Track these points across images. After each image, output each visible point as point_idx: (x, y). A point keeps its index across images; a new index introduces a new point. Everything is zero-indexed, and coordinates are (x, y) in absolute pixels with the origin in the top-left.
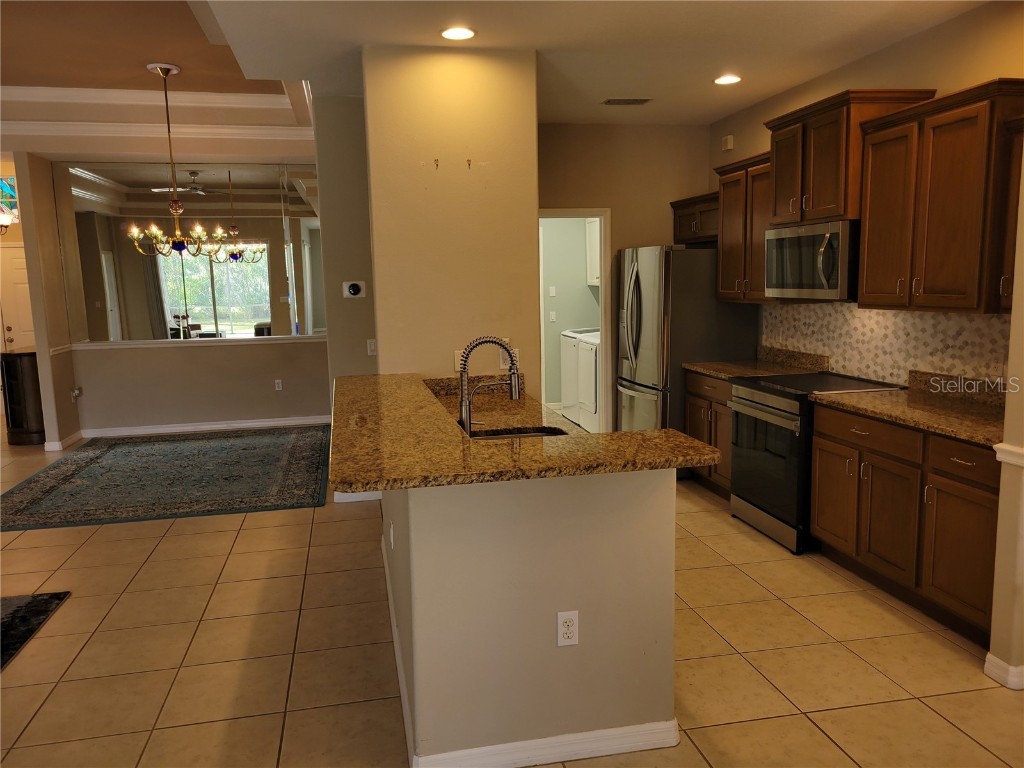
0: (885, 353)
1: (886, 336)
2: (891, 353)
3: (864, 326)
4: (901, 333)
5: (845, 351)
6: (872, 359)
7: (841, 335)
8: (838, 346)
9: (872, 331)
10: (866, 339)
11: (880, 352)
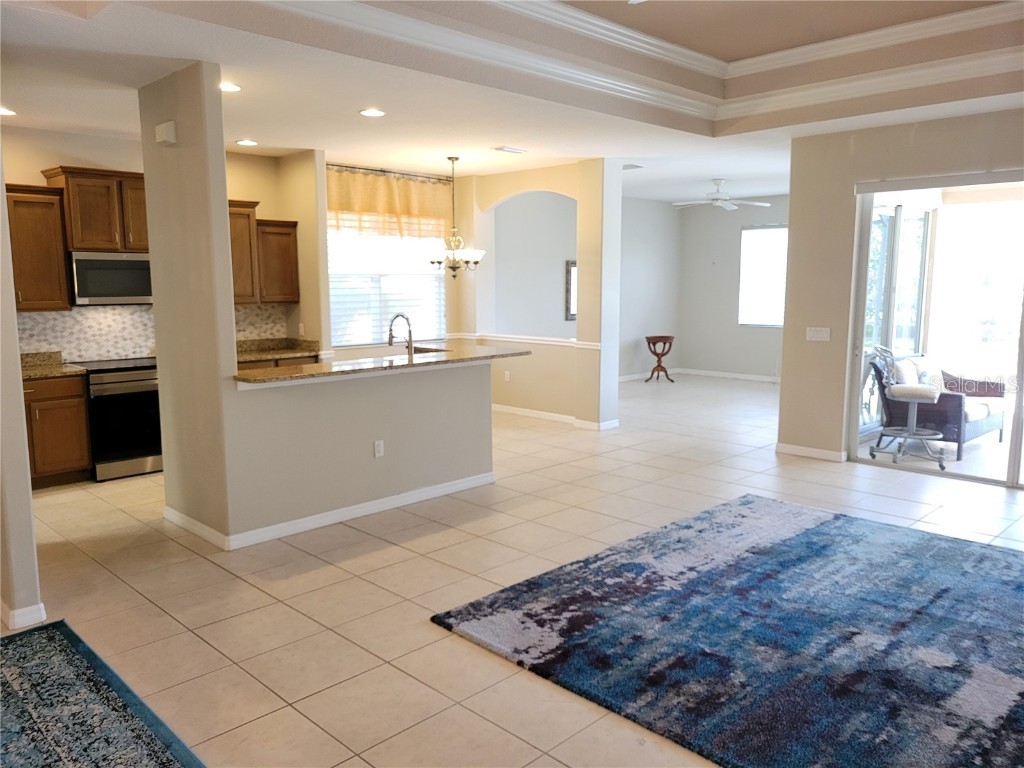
0: (125, 339)
1: (124, 329)
2: (131, 339)
3: (100, 324)
4: (139, 325)
5: (79, 344)
6: (112, 346)
7: (72, 333)
8: (69, 342)
9: (109, 326)
10: (103, 332)
11: (119, 340)
